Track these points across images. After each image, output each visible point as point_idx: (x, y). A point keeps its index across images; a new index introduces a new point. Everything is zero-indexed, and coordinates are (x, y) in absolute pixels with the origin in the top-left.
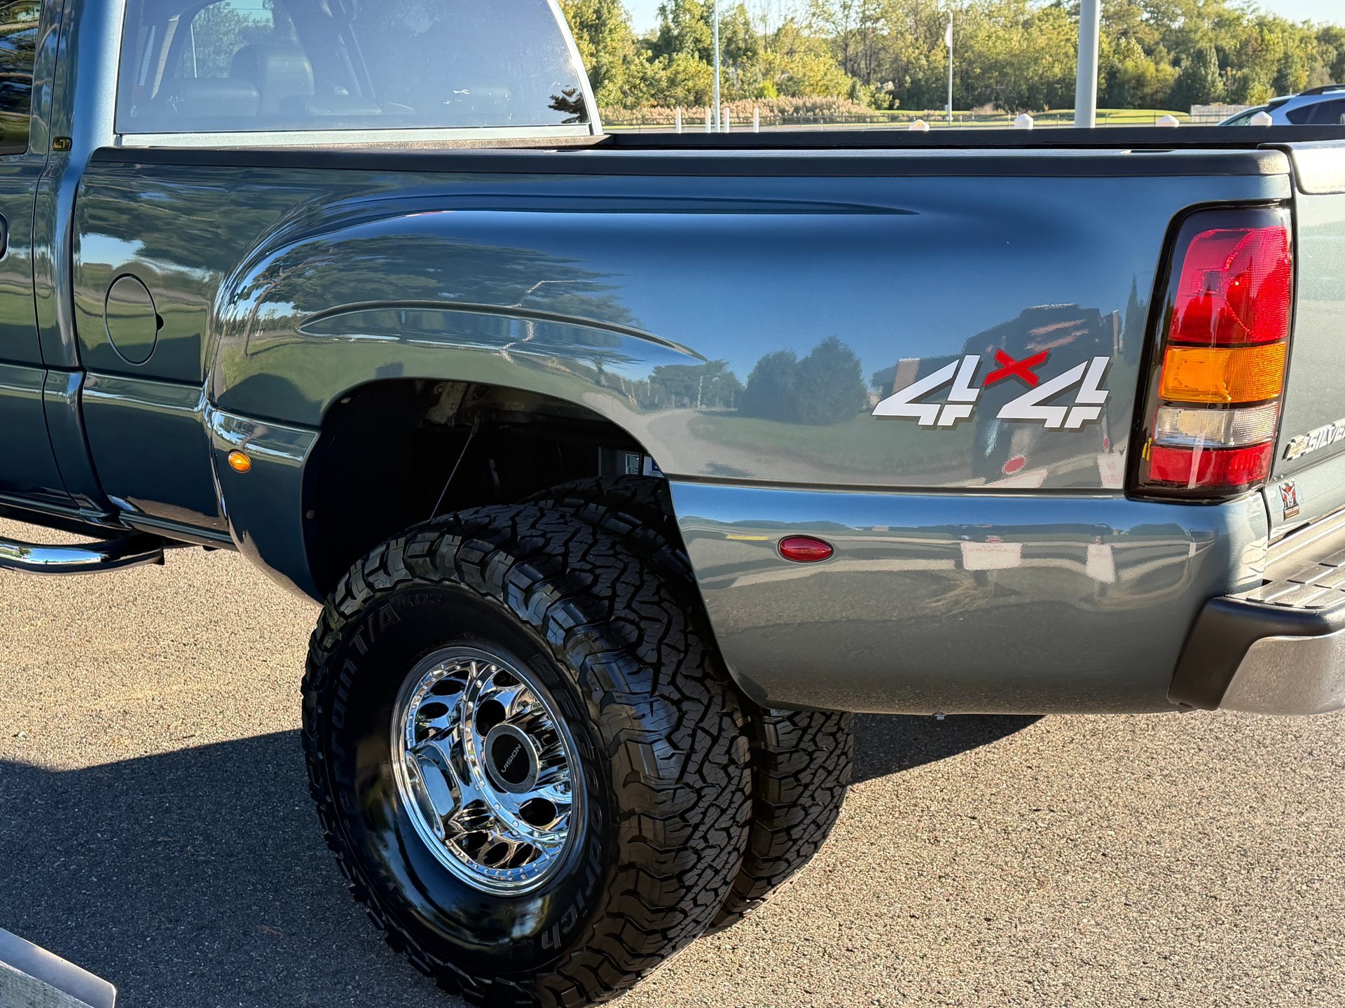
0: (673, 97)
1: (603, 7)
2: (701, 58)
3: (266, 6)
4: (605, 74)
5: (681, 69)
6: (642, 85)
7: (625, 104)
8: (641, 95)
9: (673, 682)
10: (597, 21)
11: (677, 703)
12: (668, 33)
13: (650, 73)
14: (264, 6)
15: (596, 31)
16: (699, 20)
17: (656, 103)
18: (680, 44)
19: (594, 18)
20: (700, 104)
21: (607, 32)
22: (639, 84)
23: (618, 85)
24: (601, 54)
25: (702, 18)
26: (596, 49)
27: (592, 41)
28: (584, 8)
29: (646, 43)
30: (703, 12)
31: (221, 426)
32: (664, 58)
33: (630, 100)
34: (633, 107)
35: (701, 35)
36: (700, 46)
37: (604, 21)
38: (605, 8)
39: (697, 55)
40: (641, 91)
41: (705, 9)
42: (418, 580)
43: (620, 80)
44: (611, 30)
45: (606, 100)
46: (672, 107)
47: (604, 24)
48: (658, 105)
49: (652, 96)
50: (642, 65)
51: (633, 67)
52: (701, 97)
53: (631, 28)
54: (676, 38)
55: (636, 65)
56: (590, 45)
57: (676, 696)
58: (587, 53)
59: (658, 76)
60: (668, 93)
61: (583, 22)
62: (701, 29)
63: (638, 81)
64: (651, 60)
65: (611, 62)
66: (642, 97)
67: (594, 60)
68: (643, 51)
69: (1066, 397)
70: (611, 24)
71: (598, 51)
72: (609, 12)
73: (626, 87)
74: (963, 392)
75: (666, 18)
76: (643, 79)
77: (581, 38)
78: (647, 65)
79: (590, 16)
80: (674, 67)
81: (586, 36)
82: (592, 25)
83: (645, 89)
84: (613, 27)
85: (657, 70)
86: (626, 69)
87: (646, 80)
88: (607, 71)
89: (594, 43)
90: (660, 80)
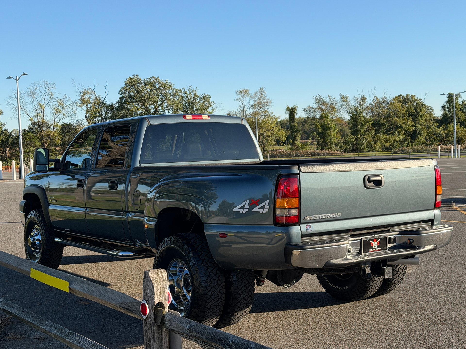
0: (448, 141)
1: (418, 107)
2: (461, 126)
3: (287, 113)
4: (418, 133)
5: (451, 130)
6: (434, 136)
7: (427, 144)
8: (434, 140)
9: (206, 263)
10: (415, 113)
11: (207, 267)
12: (446, 116)
13: (437, 132)
14: (286, 113)
15: (415, 117)
16: (460, 111)
17: (440, 144)
18: (451, 120)
19: (414, 112)
20: (460, 143)
21: (420, 117)
22: (433, 136)
23: (424, 137)
24: (417, 125)
25: (461, 109)
26: (415, 123)
27: (413, 120)
28: (410, 108)
29: (437, 120)
30: (461, 107)
31: (146, 221)
32: (444, 126)
33: (429, 143)
34: (430, 145)
35: (460, 116)
36: (461, 120)
37: (419, 113)
38: (419, 108)
39: (459, 124)
40: (434, 139)
41: (462, 106)
42: (168, 246)
43: (425, 134)
44: (421, 116)
45: (419, 143)
46: (447, 145)
47: (418, 114)
48: (441, 144)
49: (439, 141)
50: (434, 129)
51: (430, 130)
52: (460, 141)
53: (434, 114)
54: (450, 118)
55: (432, 129)
56: (413, 122)
57: (207, 265)
58: (411, 125)
59: (441, 133)
60: (445, 139)
61: (410, 113)
62: (461, 114)
63: (432, 135)
64: (438, 127)
65: (421, 128)
66: (434, 141)
67: (414, 127)
68: (435, 124)
69: (263, 208)
70: (421, 114)
71: (415, 124)
72: (421, 109)
73: (428, 138)
74: (247, 207)
75: (445, 110)
76: (435, 134)
77: (409, 119)
78: (437, 129)
79: (412, 110)
80: (449, 129)
81: (411, 119)
82: (413, 115)
83: (435, 138)
84: (422, 115)
85: (441, 130)
86: (428, 131)
87: (436, 135)
88: (420, 131)
89: (414, 121)
90: (442, 134)
